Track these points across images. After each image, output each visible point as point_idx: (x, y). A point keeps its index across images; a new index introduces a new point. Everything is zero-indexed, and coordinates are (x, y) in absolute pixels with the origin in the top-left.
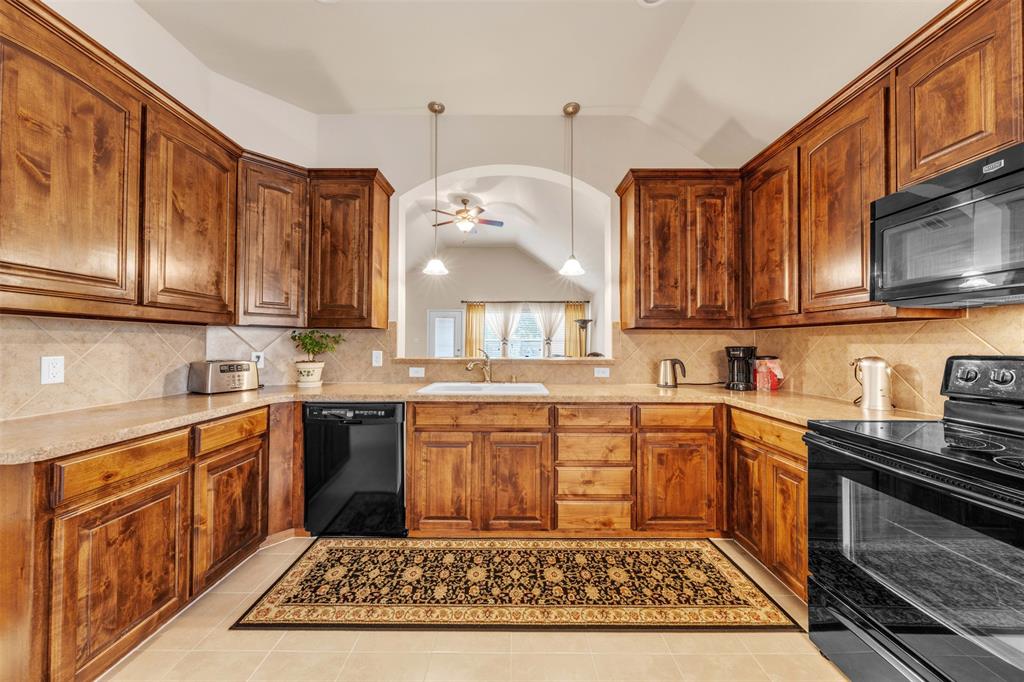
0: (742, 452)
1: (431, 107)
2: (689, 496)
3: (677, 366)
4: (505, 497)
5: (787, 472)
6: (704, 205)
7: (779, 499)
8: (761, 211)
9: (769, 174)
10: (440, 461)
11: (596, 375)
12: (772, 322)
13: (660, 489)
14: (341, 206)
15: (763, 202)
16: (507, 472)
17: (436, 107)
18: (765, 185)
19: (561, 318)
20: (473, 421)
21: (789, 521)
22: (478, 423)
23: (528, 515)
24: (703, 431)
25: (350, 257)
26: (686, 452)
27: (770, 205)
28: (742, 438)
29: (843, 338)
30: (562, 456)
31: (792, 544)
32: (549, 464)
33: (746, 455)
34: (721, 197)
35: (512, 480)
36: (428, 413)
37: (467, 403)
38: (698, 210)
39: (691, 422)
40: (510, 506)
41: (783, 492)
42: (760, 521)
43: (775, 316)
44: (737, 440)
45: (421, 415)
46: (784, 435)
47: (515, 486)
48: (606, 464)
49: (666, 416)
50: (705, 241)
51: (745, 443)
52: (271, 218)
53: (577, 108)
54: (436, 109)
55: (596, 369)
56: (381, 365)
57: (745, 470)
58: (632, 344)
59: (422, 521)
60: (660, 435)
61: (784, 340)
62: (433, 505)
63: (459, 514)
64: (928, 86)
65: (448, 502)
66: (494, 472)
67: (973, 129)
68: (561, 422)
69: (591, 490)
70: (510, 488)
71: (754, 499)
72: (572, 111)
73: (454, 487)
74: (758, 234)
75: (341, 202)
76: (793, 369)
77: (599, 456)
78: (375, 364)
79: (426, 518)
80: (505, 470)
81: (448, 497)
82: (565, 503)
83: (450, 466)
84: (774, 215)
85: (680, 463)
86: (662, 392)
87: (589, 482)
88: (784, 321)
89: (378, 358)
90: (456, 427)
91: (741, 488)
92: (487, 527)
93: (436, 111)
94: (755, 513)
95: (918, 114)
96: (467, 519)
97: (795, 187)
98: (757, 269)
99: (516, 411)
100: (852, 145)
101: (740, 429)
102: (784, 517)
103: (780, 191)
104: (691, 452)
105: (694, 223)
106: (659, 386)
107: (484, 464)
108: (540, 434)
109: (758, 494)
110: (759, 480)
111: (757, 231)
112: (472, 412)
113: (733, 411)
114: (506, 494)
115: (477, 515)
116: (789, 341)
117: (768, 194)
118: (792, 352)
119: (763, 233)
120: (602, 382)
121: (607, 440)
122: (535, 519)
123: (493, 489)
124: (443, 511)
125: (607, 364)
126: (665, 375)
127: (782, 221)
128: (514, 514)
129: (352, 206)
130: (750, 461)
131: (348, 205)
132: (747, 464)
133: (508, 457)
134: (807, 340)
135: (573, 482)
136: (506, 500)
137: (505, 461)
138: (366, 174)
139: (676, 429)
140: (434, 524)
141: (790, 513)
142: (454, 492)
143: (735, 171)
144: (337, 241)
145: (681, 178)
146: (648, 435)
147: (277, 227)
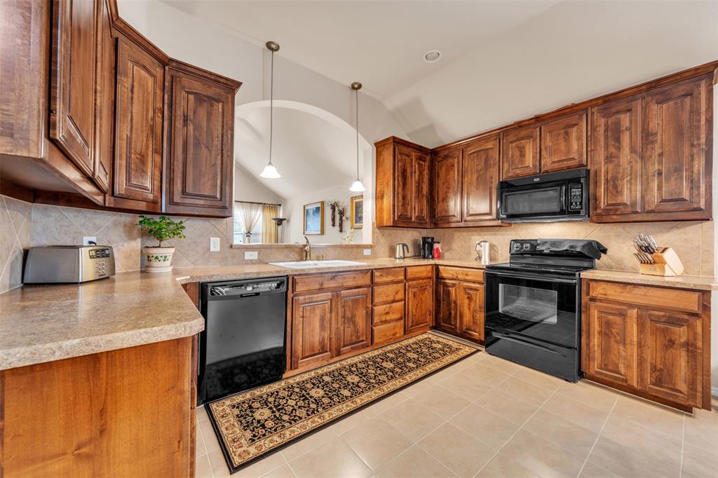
0: (445, 285)
1: (269, 45)
2: (424, 312)
3: (405, 247)
4: (349, 331)
5: (471, 289)
6: (419, 163)
7: (466, 301)
8: (443, 172)
9: (446, 157)
10: (312, 315)
11: (365, 254)
12: (447, 226)
13: (414, 310)
14: (205, 105)
15: (444, 169)
16: (350, 316)
17: (273, 46)
18: (445, 161)
19: (260, 216)
20: (332, 284)
21: (472, 309)
22: (334, 285)
23: (361, 339)
24: (428, 278)
25: (213, 153)
26: (423, 289)
27: (448, 171)
28: (445, 279)
29: (470, 233)
30: (376, 300)
31: (473, 318)
32: (370, 306)
33: (448, 286)
34: (424, 161)
35: (352, 320)
36: (304, 282)
37: (327, 273)
38: (417, 166)
39: (424, 274)
40: (351, 336)
41: (468, 298)
42: (456, 314)
43: (449, 223)
44: (443, 281)
45: (300, 284)
46: (469, 273)
47: (354, 323)
48: (394, 301)
49: (417, 272)
50: (419, 182)
51: (447, 281)
52: (139, 97)
53: (360, 86)
54: (271, 47)
55: (365, 250)
56: (219, 250)
57: (448, 294)
58: (381, 235)
59: (300, 361)
60: (414, 282)
61: (442, 234)
62: (307, 347)
63: (323, 351)
64: (514, 144)
65: (317, 344)
66: (344, 317)
67: (527, 165)
68: (376, 280)
69: (388, 318)
70: (351, 326)
71: (453, 305)
72: (356, 87)
73: (320, 332)
74: (441, 183)
75: (205, 101)
76: (446, 248)
77: (391, 298)
78: (212, 249)
79: (303, 358)
80: (349, 314)
81: (317, 339)
82: (377, 327)
83: (318, 317)
84: (449, 176)
85: (421, 296)
86: (398, 261)
87: (387, 313)
88: (453, 225)
89: (215, 244)
90: (321, 290)
91: (445, 302)
92: (339, 354)
93: (272, 50)
94: (453, 312)
95: (510, 153)
96: (327, 352)
97: (461, 166)
98: (440, 199)
99: (354, 276)
100: (487, 156)
101: (444, 275)
102: (469, 308)
103: (453, 166)
104: (425, 289)
105: (415, 172)
106: (396, 258)
107: (338, 312)
108: (366, 289)
109: (455, 302)
110: (456, 296)
111: (440, 182)
112: (332, 279)
113: (440, 267)
114: (349, 329)
115: (334, 347)
116: (444, 235)
117: (447, 166)
118: (446, 240)
119: (444, 183)
120: (367, 258)
121: (395, 287)
122: (363, 341)
123: (342, 328)
124: (313, 350)
125: (370, 247)
126: (399, 253)
127: (454, 180)
128: (354, 341)
129: (215, 107)
130: (450, 289)
131: (212, 106)
132: (449, 290)
133: (351, 305)
134: (453, 234)
135: (381, 315)
136: (350, 333)
137: (349, 307)
138: (229, 83)
139: (419, 279)
140: (308, 361)
141: (472, 305)
142: (320, 335)
143: (429, 150)
144: (200, 135)
145: (411, 147)
146: (410, 283)
147: (143, 108)
